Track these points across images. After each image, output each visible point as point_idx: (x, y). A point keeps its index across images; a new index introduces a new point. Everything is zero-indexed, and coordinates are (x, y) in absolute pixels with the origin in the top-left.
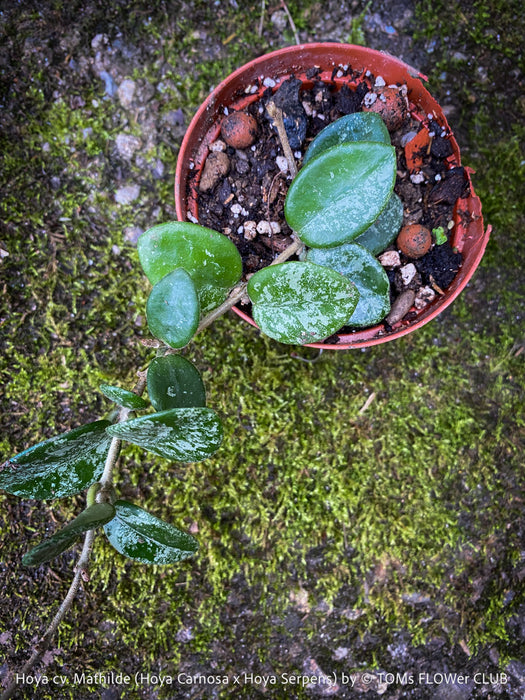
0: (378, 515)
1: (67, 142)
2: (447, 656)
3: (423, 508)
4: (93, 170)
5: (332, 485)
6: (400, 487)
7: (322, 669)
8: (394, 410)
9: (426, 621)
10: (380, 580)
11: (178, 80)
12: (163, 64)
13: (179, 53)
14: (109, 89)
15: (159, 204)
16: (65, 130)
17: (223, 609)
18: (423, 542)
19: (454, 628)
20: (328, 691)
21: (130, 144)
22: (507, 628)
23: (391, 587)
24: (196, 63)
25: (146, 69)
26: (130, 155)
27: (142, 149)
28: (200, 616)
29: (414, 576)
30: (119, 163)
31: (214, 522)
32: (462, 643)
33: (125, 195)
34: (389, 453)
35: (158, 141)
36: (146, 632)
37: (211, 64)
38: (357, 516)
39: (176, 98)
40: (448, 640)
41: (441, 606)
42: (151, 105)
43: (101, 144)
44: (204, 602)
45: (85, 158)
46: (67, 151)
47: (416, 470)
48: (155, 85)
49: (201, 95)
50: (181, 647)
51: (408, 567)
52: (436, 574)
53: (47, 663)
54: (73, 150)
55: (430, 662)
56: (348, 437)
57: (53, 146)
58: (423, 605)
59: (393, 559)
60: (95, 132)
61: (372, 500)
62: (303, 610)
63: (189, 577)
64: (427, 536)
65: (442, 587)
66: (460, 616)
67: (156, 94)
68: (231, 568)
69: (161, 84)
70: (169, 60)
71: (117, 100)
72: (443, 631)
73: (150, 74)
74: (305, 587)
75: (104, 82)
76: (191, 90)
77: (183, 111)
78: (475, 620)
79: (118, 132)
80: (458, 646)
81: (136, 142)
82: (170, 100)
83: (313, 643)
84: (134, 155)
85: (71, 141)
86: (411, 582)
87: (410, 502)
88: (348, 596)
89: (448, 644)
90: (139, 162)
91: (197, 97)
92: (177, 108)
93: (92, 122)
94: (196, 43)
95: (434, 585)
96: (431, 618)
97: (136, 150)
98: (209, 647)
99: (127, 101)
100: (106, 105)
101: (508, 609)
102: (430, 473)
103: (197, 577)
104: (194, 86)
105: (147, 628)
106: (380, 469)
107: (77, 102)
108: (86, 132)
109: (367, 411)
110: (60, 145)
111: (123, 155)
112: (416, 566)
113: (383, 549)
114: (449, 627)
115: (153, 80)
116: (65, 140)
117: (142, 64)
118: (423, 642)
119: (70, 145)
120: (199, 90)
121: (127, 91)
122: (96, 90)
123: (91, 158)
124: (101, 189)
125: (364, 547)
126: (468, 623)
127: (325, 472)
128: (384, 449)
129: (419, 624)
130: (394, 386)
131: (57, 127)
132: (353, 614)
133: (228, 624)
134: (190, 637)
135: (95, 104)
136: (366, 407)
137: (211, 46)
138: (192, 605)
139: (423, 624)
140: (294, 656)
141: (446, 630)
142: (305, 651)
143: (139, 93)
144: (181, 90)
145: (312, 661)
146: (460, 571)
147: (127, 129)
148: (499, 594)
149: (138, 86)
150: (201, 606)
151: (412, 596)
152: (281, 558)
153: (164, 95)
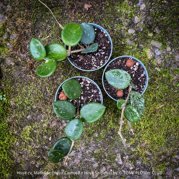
0: (150, 131)
1: (124, 12)
2: (148, 169)
3: (160, 135)
4: (127, 21)
5: (144, 120)
6: (158, 128)
7: (121, 157)
8: (165, 111)
9: (148, 159)
10: (143, 146)
11: (156, 10)
12: (154, 5)
13: (159, 4)
14: (139, 4)
15: (138, 37)
16: (125, 9)
17: (107, 134)
18: (157, 142)
19: (153, 164)
20: (120, 163)
21: (138, 20)
22: (164, 170)
23: (144, 148)
24: (162, 8)
25: (150, 4)
26: (136, 22)
27: (140, 22)
28: (101, 133)
29: (150, 148)
30: (133, 23)
31: (115, 114)
32: (153, 168)
33: (131, 31)
34: (159, 119)
35: (144, 22)
36: (88, 130)
37: (166, 11)
38: (146, 129)
39: (153, 15)
40: (150, 166)
41: (153, 158)
42: (146, 13)
43: (131, 16)
44: (103, 130)
45: (126, 18)
46: (123, 14)
47: (163, 126)
48: (150, 9)
49: (159, 17)
50: (94, 137)
51: (150, 146)
52: (156, 150)
53: (64, 126)
54: (124, 14)
55: (144, 168)
56: (153, 111)
57: (120, 11)
58: (149, 156)
59: (148, 142)
60: (131, 13)
61: (150, 127)
62: (123, 143)
63: (103, 123)
64: (158, 142)
65: (155, 154)
66: (156, 162)
67: (149, 11)
68: (113, 126)
69: (151, 9)
70: (156, 4)
71: (139, 8)
72: (150, 163)
73: (150, 5)
74: (126, 138)
75: (139, 2)
76: (158, 14)
77: (153, 18)
78: (159, 165)
79: (136, 15)
80: (152, 168)
81: (139, 20)
82: (152, 14)
83: (122, 151)
84: (137, 23)
85: (125, 12)
86: (149, 150)
87: (158, 132)
88: (134, 146)
89: (150, 167)
90: (138, 25)
91: (158, 17)
92: (152, 17)
93: (132, 10)
94: (165, 3)
95: (154, 152)
96: (149, 159)
97: (138, 22)
98: (100, 141)
99: (142, 9)
100: (137, 7)
101: (166, 166)
102: (166, 128)
103: (105, 124)
104: (159, 14)
105: (89, 129)
106: (156, 122)
107: (131, 4)
108: (130, 12)
109: (159, 108)
110: (122, 12)
111: (135, 22)
112: (152, 147)
113: (147, 139)
114: (152, 163)
115: (150, 7)
116: (124, 11)
117: (149, 2)
118: (145, 163)
119: (124, 13)
120: (160, 15)
121: (143, 7)
122: (136, 3)
123: (127, 18)
124: (126, 27)
125: (144, 137)
126: (157, 164)
127: (144, 116)
128: (159, 118)
129: (146, 159)
130: (168, 105)
131: (124, 7)
132: (133, 150)
133: (106, 138)
134: (97, 136)
135: (134, 6)
136: (160, 107)
137: (167, 6)
138: (101, 130)
139: (147, 159)
140: (116, 152)
141: (151, 163)
142: (119, 152)
143: (145, 8)
144: (155, 13)
145: (120, 155)
146: (161, 152)
147: (138, 16)
148: (166, 162)
149: (146, 7)
150: (103, 131)
151: (148, 152)
152: (125, 129)
153: (151, 12)
